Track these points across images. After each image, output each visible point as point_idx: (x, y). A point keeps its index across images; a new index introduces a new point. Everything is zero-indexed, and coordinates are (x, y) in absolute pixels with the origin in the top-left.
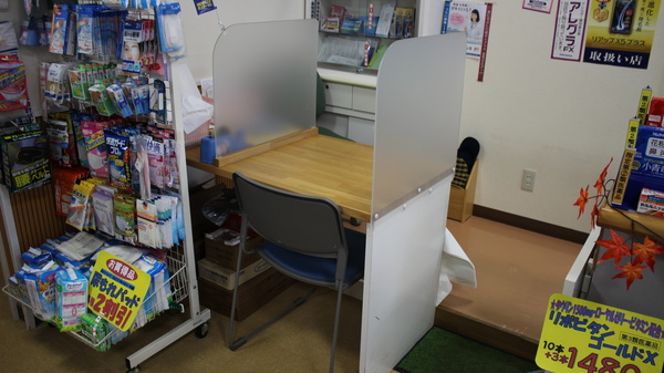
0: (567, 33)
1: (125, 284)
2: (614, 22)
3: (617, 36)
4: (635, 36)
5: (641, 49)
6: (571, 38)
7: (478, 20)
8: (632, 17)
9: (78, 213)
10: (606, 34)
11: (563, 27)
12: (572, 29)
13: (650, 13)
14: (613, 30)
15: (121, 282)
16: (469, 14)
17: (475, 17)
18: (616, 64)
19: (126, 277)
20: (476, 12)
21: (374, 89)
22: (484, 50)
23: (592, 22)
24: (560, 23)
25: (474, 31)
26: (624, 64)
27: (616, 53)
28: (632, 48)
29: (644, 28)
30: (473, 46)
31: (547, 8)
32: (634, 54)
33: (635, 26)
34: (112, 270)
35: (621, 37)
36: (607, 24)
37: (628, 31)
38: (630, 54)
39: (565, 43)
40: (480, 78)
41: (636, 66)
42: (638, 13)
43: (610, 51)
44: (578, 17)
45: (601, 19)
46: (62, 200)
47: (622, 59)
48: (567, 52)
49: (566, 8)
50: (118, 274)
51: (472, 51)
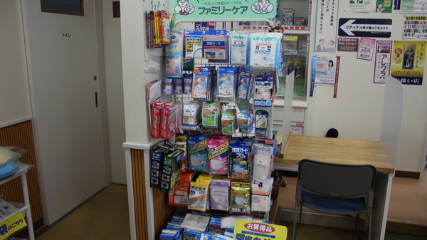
0: (381, 70)
1: (266, 236)
2: (405, 63)
3: (406, 70)
4: (415, 69)
5: (418, 76)
6: (383, 72)
7: (332, 65)
8: (413, 61)
9: (201, 200)
10: (401, 70)
11: (379, 67)
12: (384, 68)
13: (421, 58)
14: (404, 67)
15: (263, 235)
16: (327, 63)
17: (331, 64)
18: (407, 83)
19: (265, 232)
20: (331, 61)
21: (283, 107)
22: (336, 81)
23: (393, 64)
24: (377, 65)
25: (330, 71)
26: (411, 83)
27: (407, 78)
28: (414, 75)
29: (419, 65)
30: (330, 80)
31: (370, 58)
32: (415, 78)
33: (415, 65)
34: (253, 230)
35: (408, 70)
36: (401, 64)
37: (411, 67)
38: (413, 78)
39: (381, 75)
40: (335, 96)
41: (416, 84)
42: (415, 59)
43: (404, 78)
44: (386, 62)
45: (398, 62)
46: (175, 195)
47: (410, 81)
48: (381, 80)
49: (379, 58)
50: (259, 231)
51: (330, 82)
